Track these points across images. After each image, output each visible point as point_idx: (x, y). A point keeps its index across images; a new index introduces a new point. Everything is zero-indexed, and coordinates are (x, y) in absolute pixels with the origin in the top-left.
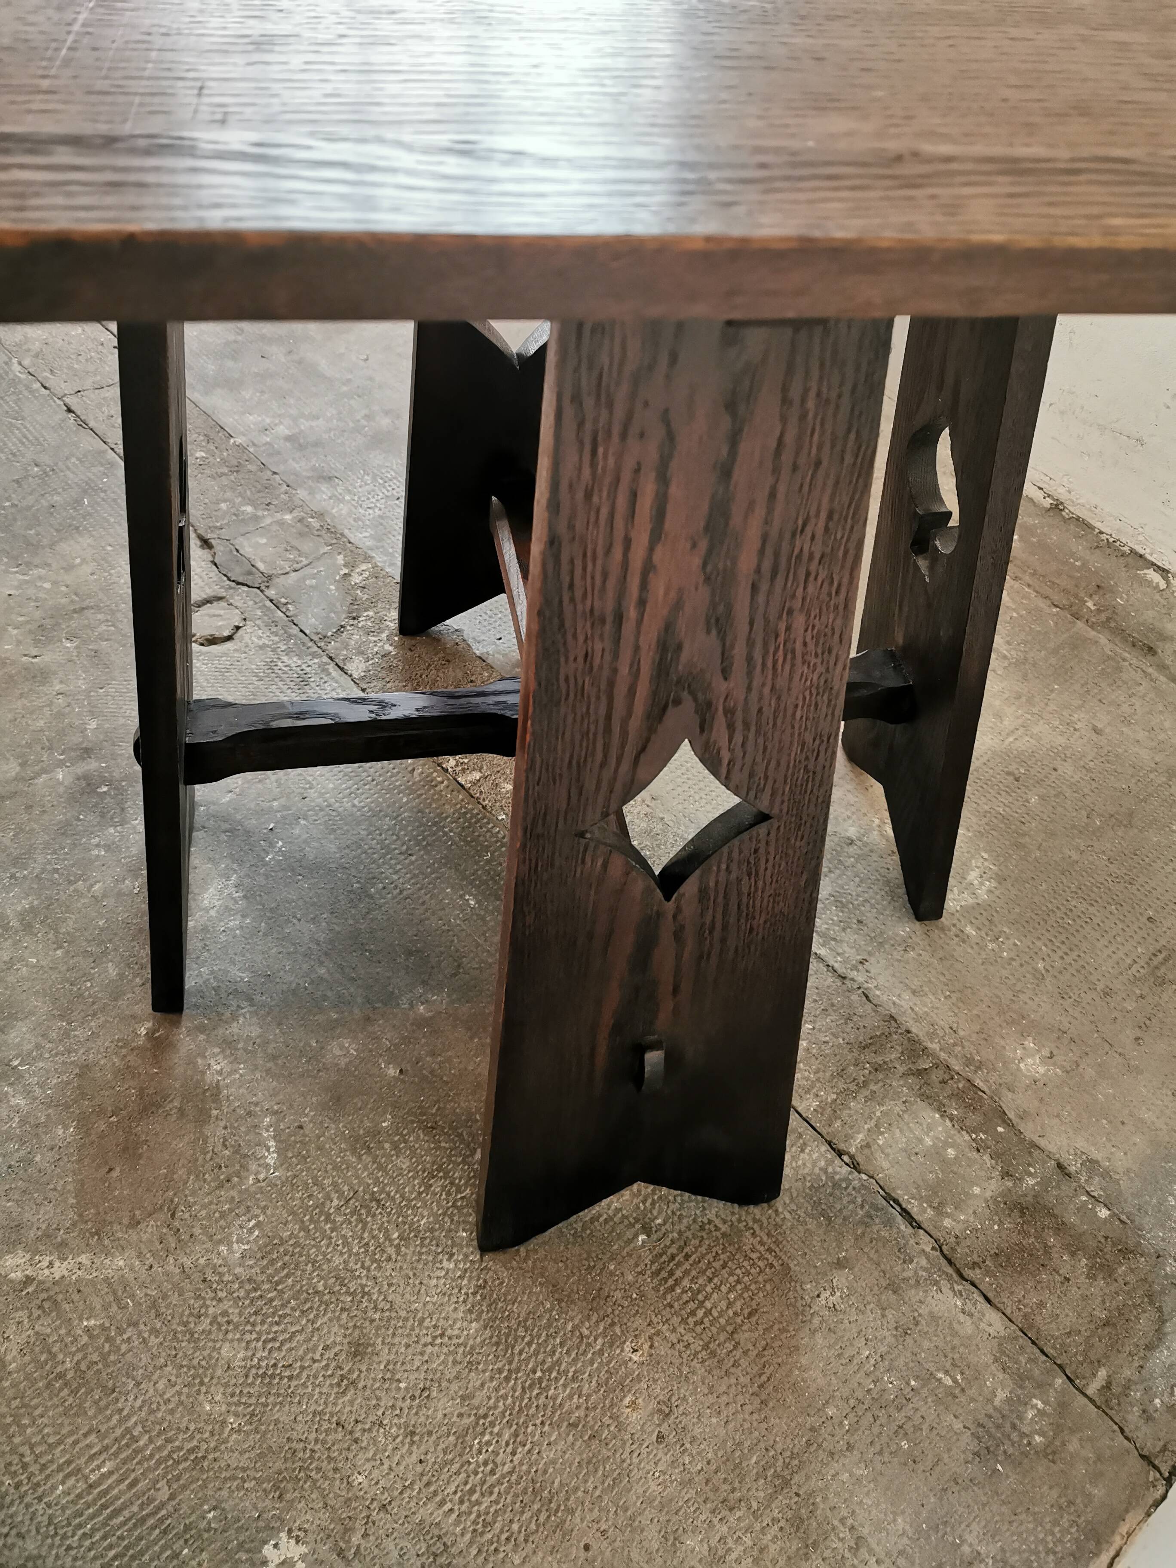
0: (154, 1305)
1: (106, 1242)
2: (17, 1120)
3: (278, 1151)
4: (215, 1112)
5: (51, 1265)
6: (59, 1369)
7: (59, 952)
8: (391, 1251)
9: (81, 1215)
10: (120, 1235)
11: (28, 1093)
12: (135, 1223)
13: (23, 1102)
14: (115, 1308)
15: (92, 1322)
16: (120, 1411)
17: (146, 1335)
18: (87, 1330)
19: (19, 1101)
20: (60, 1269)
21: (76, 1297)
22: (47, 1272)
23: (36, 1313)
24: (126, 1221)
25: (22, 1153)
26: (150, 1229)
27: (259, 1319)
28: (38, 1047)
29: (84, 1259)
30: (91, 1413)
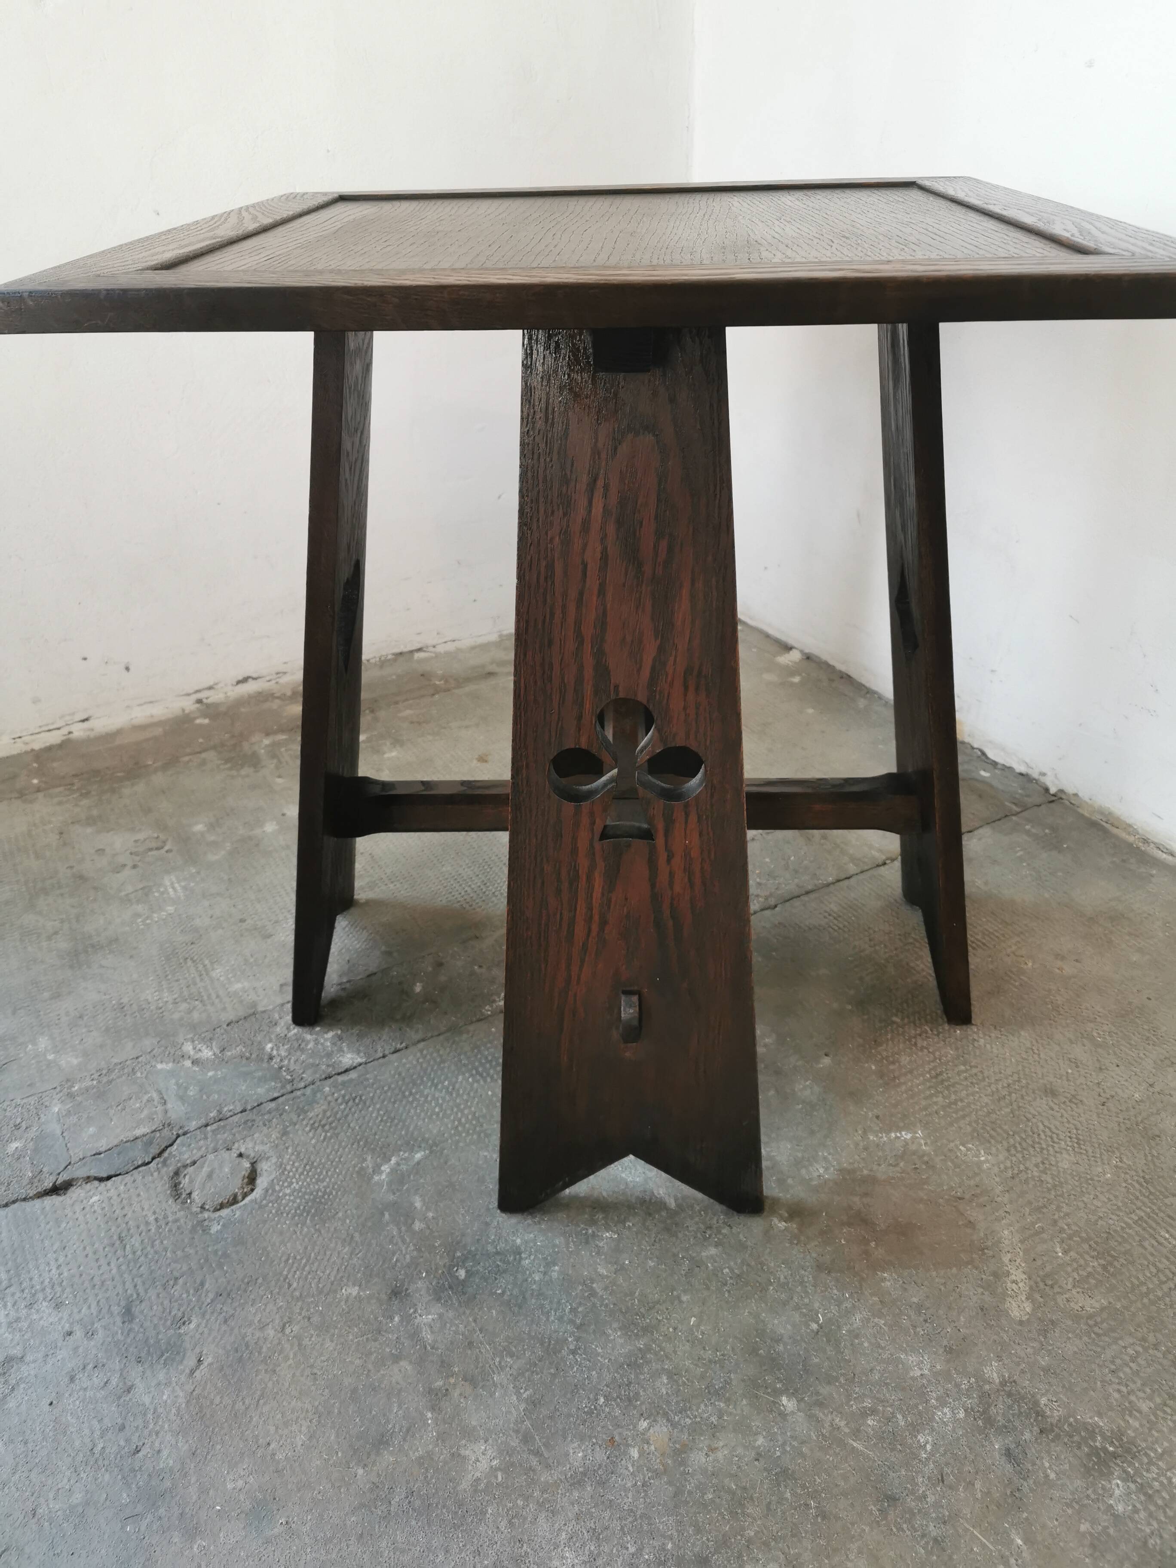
0: (1039, 1209)
1: (989, 1243)
2: (876, 1320)
3: (900, 1130)
4: (865, 1172)
5: (1015, 1282)
6: (1099, 1269)
7: (685, 1298)
8: (974, 1071)
9: (968, 1263)
10: (982, 1234)
11: (848, 1313)
12: (971, 1224)
13: (858, 1317)
14: (1044, 1236)
15: (1058, 1249)
16: (1123, 1228)
17: (1062, 1214)
18: (1065, 1252)
19: (857, 1319)
20: (1018, 1275)
21: (1039, 1262)
22: (1021, 1285)
23: (1056, 1289)
24: (969, 1231)
25: (912, 1313)
26: (974, 1214)
27: (1037, 1146)
28: (797, 1308)
29: (1006, 1259)
30: (1128, 1247)
